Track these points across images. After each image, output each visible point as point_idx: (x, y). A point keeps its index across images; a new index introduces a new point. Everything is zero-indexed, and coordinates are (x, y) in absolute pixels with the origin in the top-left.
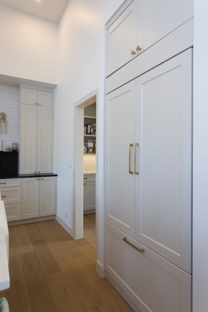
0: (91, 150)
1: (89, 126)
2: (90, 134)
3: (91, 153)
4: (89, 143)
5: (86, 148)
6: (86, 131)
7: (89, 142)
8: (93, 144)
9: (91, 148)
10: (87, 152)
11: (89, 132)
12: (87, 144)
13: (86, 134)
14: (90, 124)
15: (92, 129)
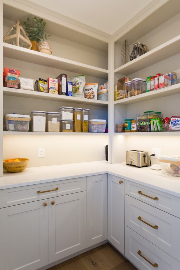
0: (68, 126)
1: (64, 79)
2: (67, 94)
3: (68, 131)
4: (63, 112)
5: (59, 122)
6: (57, 89)
7: (65, 111)
8: (72, 114)
9: (69, 122)
10: (61, 131)
11: (64, 90)
12: (61, 115)
13: (59, 94)
14: (66, 76)
15: (70, 87)
